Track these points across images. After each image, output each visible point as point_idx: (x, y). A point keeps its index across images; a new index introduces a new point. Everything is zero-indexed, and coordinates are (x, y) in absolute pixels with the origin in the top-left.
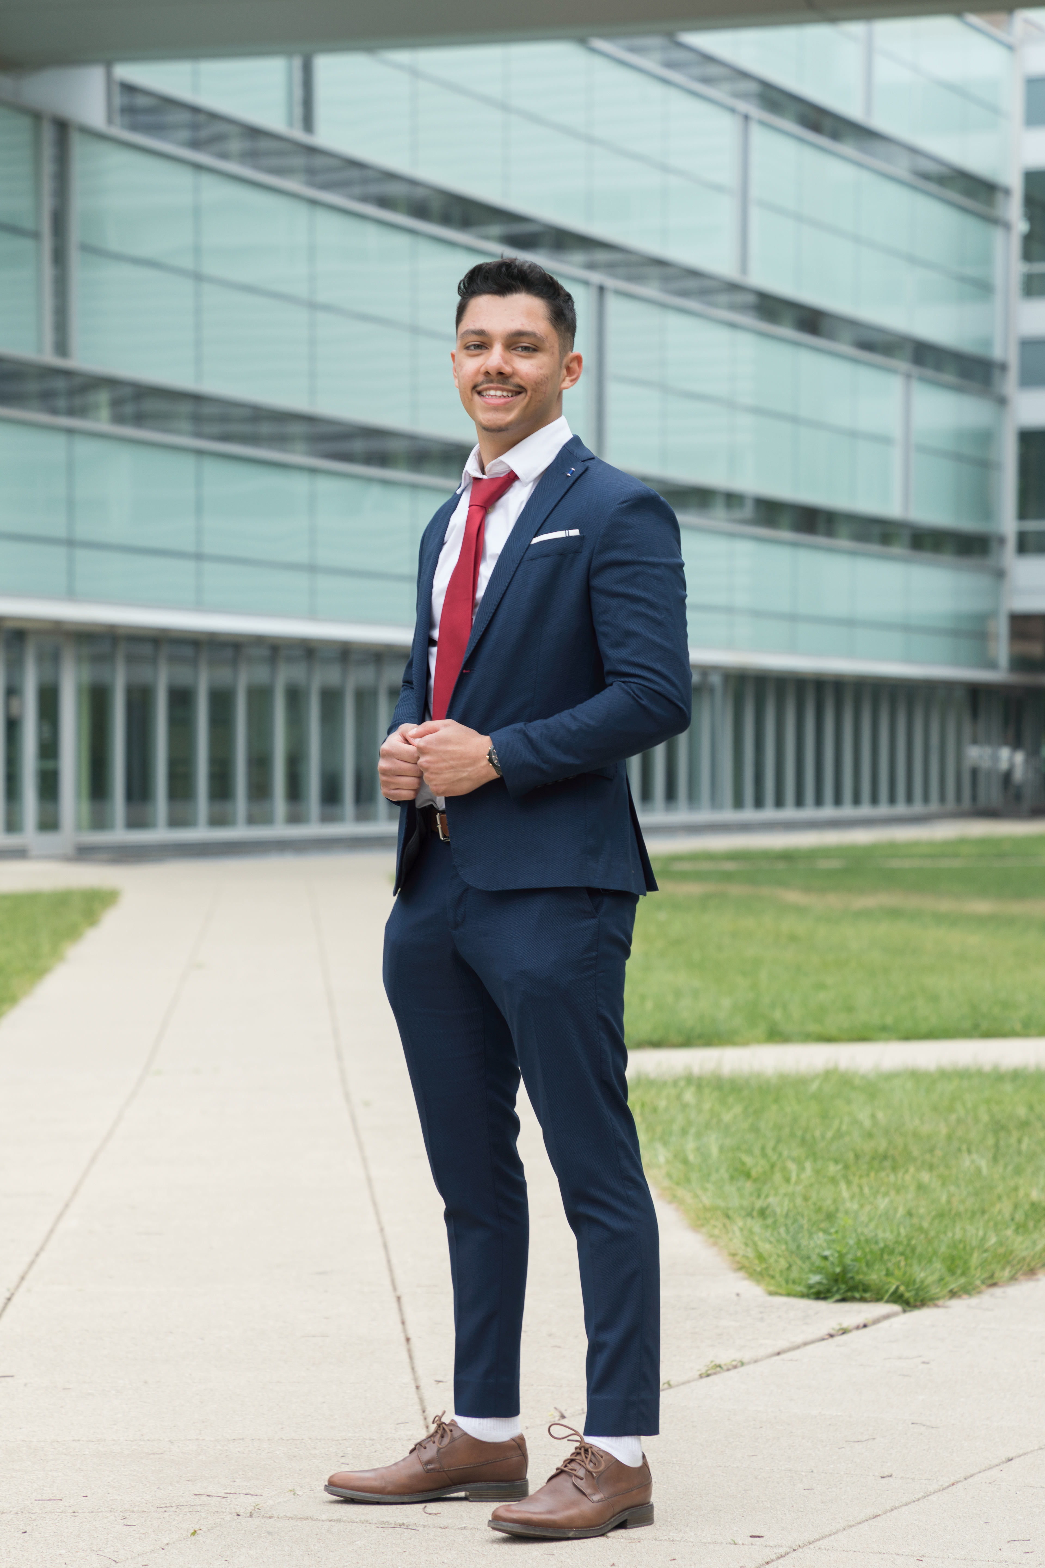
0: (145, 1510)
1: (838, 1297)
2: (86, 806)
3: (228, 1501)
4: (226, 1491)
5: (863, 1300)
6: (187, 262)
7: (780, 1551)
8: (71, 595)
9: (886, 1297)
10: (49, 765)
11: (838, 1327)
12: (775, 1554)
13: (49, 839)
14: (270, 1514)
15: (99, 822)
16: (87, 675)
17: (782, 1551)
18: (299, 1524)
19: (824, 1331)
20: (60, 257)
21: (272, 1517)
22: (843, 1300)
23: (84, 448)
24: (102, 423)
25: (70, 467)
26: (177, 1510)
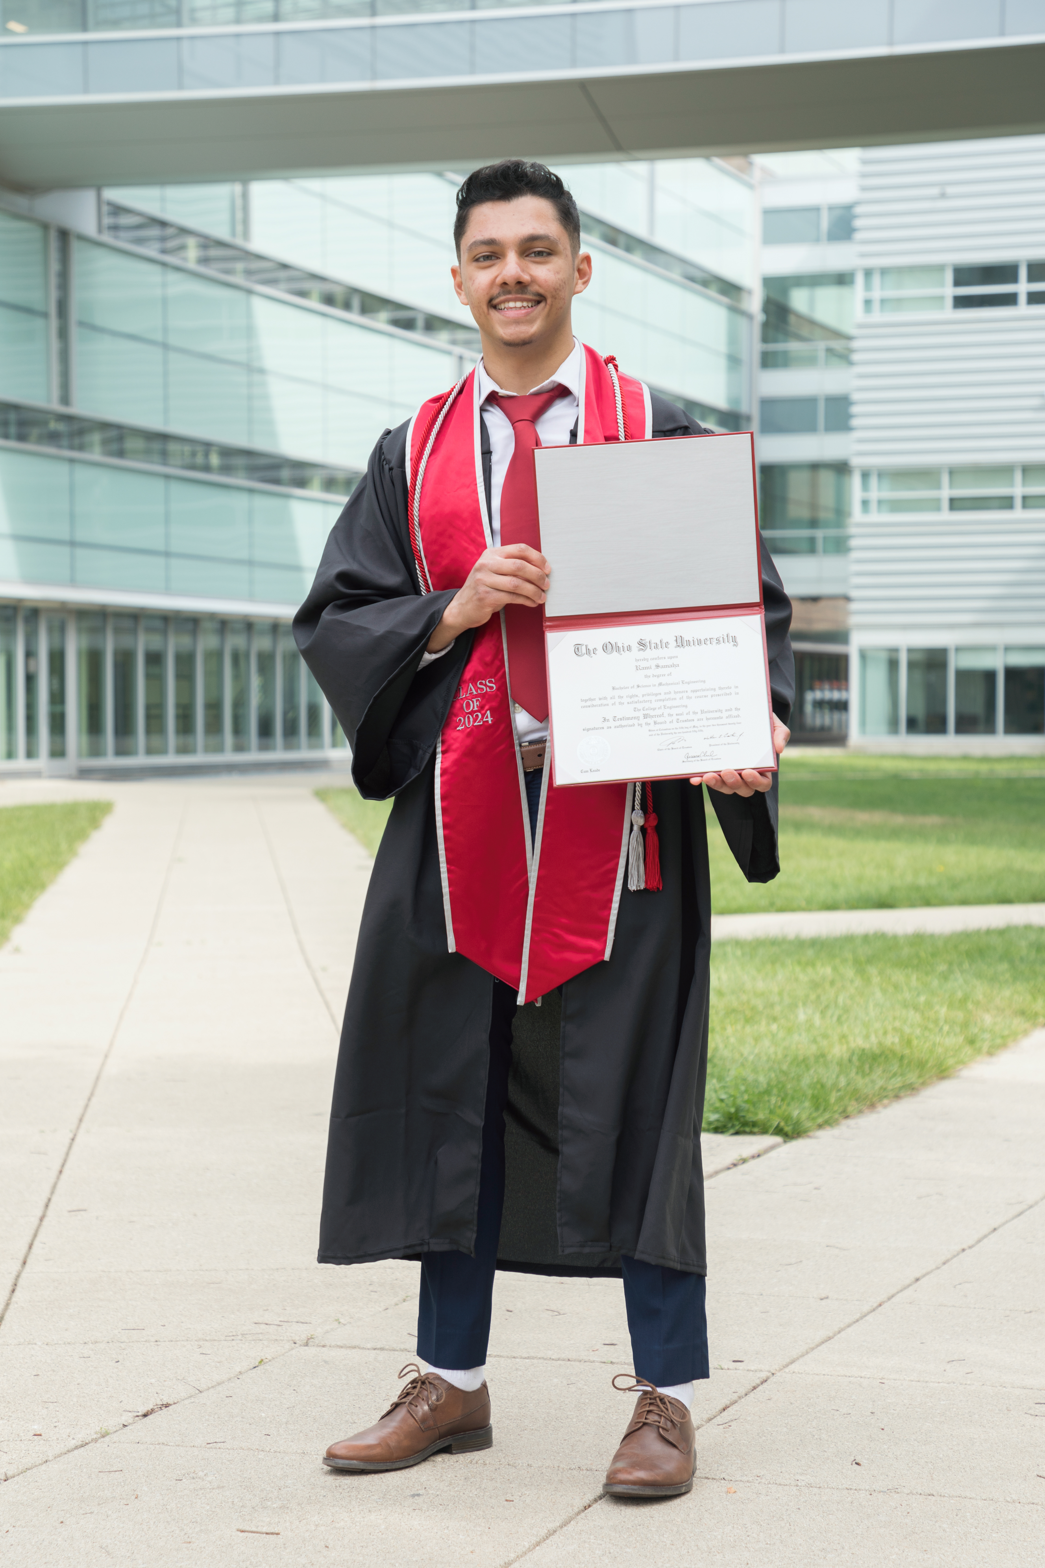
0: (216, 1338)
1: (732, 1131)
2: (85, 739)
3: (284, 1329)
4: (280, 1319)
5: (752, 1133)
6: (159, 337)
7: (762, 1376)
8: (73, 582)
9: (771, 1130)
10: (58, 709)
11: (739, 1158)
12: (759, 1378)
13: (58, 763)
14: (323, 1343)
15: (96, 751)
16: (85, 643)
17: (764, 1375)
18: (350, 1353)
19: (728, 1161)
20: (63, 334)
21: (325, 1346)
22: (737, 1133)
23: (83, 474)
24: (96, 455)
25: (72, 489)
26: (242, 1339)
